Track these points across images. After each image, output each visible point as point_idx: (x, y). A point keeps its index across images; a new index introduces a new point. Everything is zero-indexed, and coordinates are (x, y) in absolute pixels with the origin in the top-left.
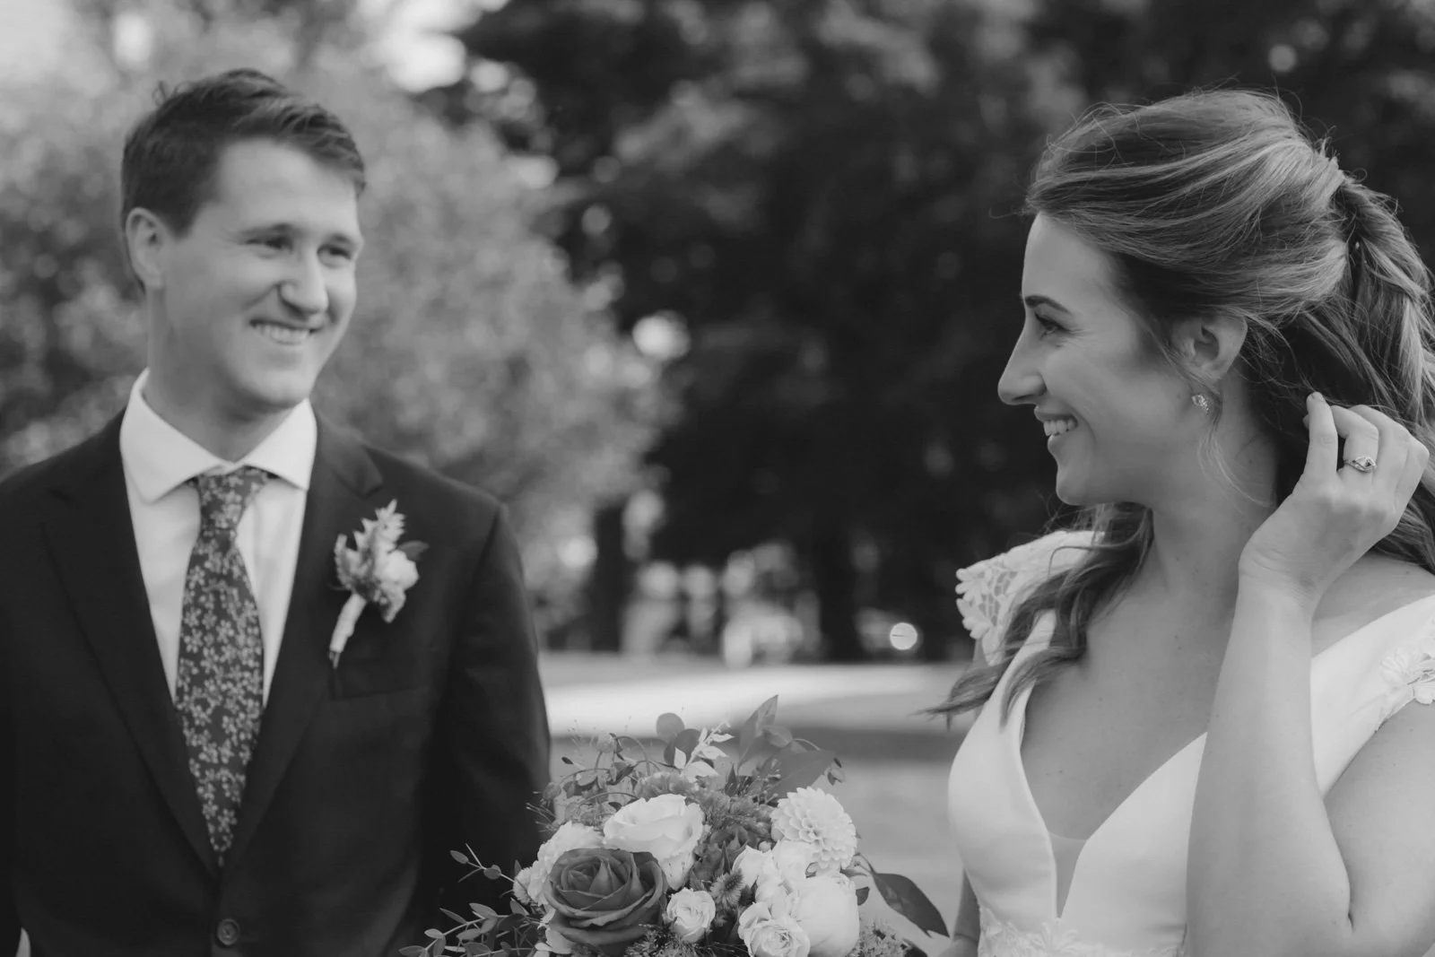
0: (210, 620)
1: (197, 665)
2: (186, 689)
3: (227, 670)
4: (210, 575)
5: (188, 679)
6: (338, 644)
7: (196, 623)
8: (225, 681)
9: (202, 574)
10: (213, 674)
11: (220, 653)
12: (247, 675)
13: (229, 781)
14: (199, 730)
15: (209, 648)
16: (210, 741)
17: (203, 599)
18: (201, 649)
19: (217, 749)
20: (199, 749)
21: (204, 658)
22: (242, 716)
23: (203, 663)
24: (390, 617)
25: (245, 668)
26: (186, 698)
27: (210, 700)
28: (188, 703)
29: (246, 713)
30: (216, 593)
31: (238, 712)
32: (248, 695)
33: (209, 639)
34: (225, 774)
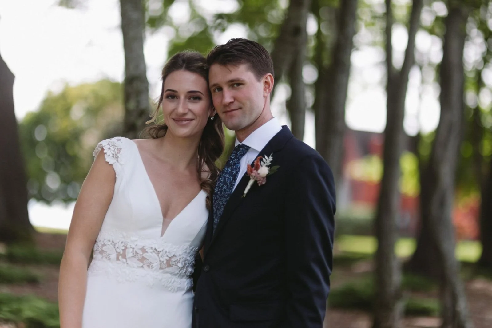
6: (246, 192)
7: (218, 185)
11: (221, 193)
17: (221, 179)
23: (217, 196)
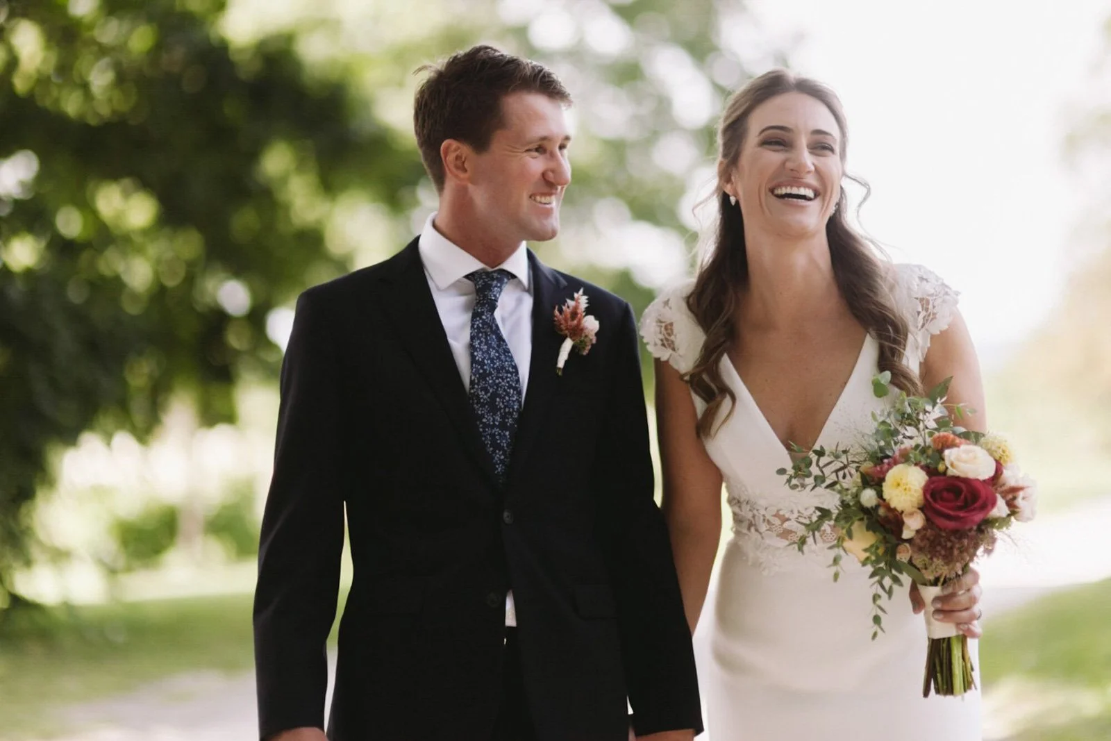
1: (482, 368)
2: (476, 381)
3: (498, 372)
4: (484, 323)
5: (477, 376)
6: (561, 364)
7: (478, 346)
8: (497, 378)
9: (481, 321)
10: (490, 374)
12: (509, 375)
13: (499, 434)
14: (483, 405)
15: (487, 360)
16: (489, 412)
18: (483, 360)
19: (492, 416)
20: (483, 416)
21: (486, 365)
22: (507, 398)
24: (585, 353)
25: (508, 372)
26: (476, 386)
27: (489, 388)
28: (477, 389)
29: (509, 397)
31: (505, 396)
32: (510, 387)
34: (496, 431)
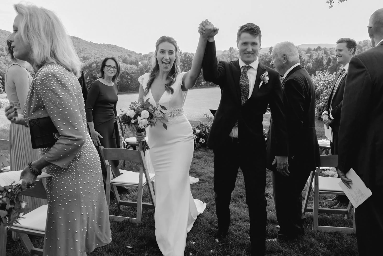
0: (243, 80)
6: (260, 86)
7: (241, 81)
8: (245, 87)
11: (244, 84)
17: (242, 78)
24: (266, 84)
25: (247, 85)
30: (244, 78)
32: (247, 89)
33: (243, 82)
